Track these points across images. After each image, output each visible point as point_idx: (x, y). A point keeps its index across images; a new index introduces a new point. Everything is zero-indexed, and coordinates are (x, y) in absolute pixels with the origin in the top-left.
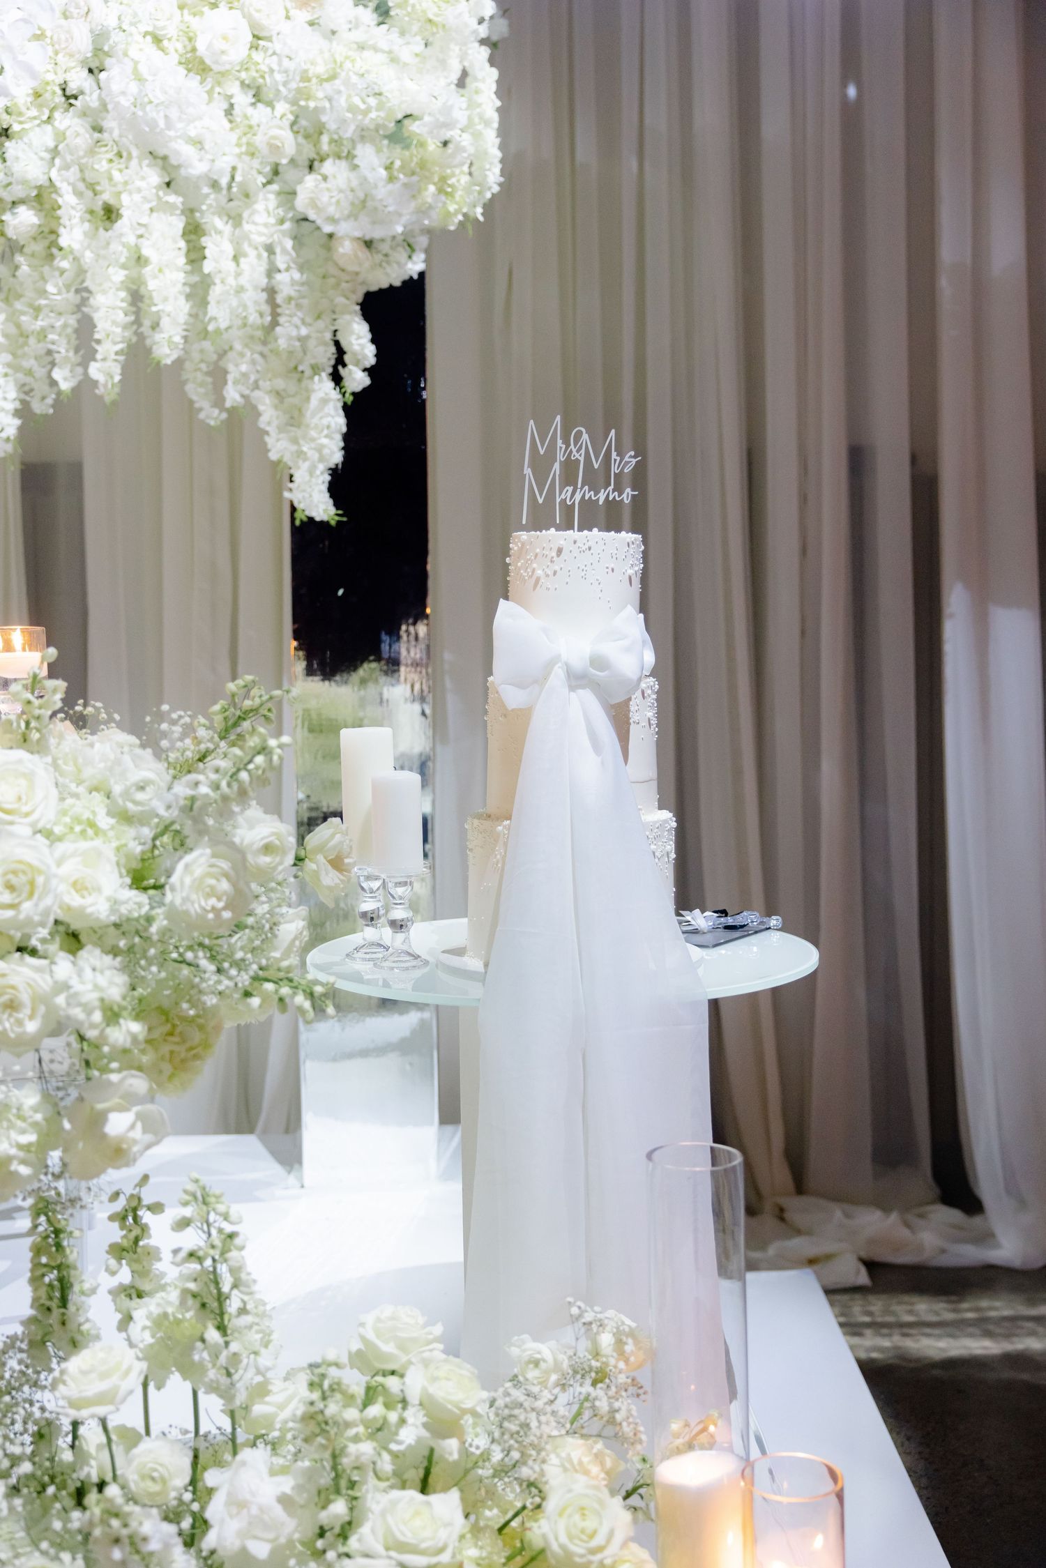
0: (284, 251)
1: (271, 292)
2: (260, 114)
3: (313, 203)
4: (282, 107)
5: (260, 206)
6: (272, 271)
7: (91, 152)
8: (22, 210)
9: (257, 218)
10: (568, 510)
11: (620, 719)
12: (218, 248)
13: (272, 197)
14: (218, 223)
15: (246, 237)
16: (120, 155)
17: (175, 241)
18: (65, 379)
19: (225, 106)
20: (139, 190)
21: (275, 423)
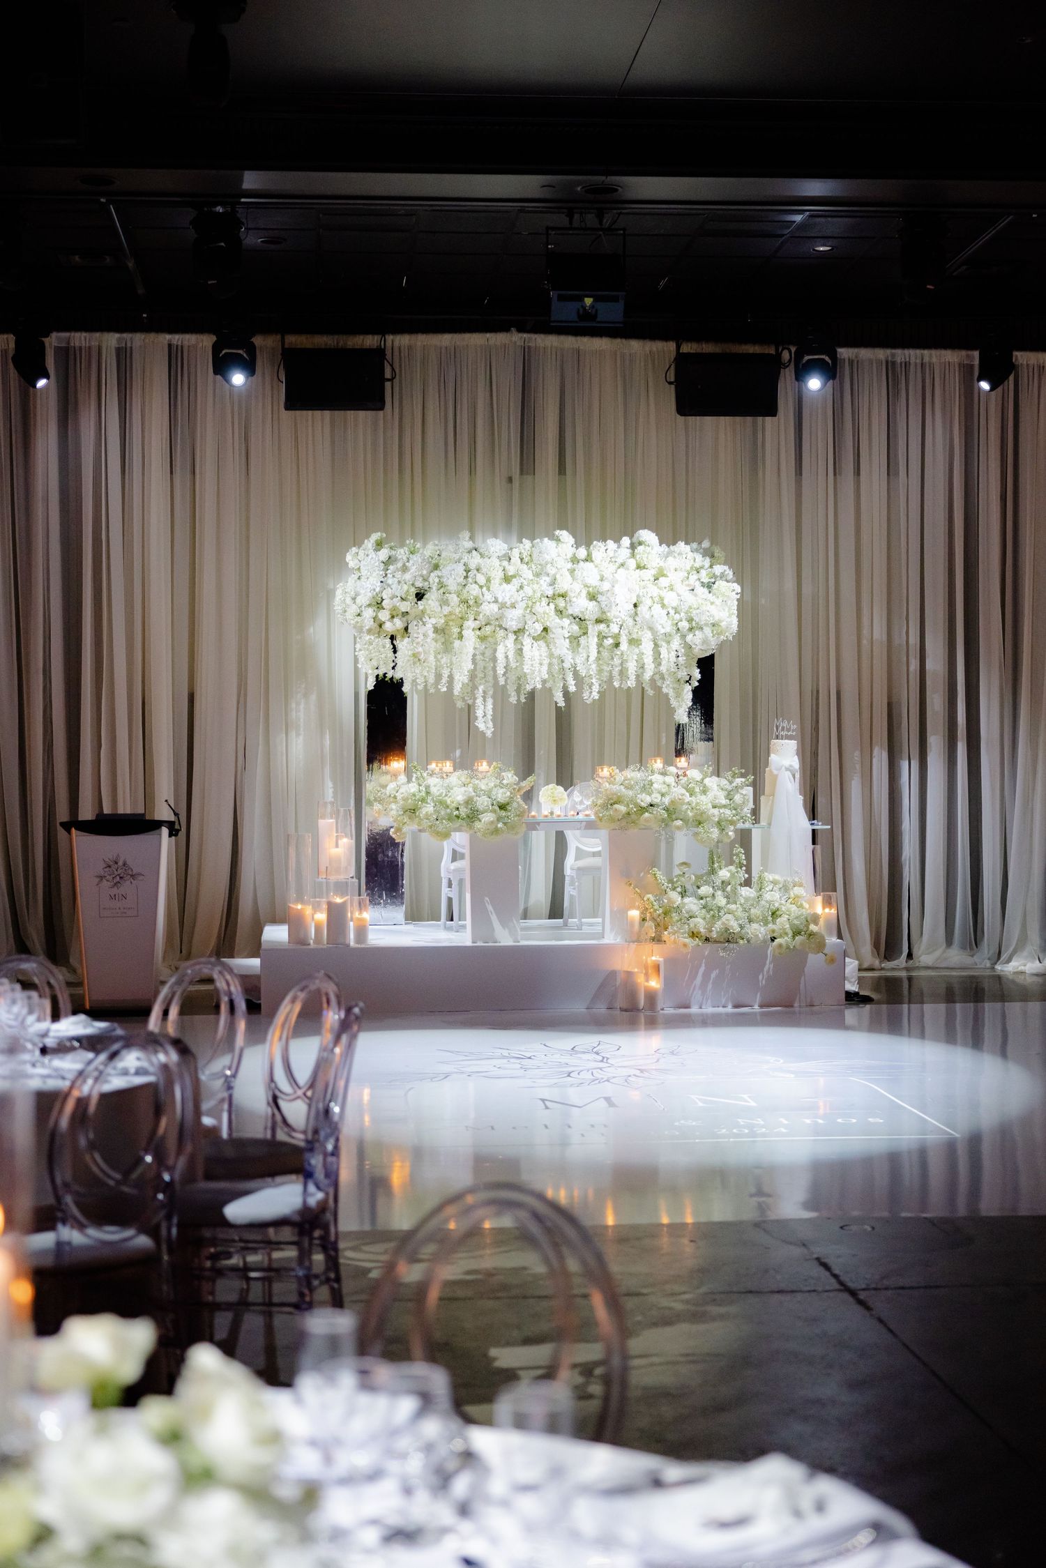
0: (681, 652)
1: (676, 664)
2: (677, 617)
3: (690, 640)
4: (682, 614)
5: (675, 640)
6: (677, 657)
8: (609, 639)
10: (782, 736)
12: (663, 651)
13: (679, 638)
14: (664, 644)
15: (671, 648)
17: (652, 649)
18: (616, 683)
19: (669, 615)
20: (645, 637)
21: (673, 698)
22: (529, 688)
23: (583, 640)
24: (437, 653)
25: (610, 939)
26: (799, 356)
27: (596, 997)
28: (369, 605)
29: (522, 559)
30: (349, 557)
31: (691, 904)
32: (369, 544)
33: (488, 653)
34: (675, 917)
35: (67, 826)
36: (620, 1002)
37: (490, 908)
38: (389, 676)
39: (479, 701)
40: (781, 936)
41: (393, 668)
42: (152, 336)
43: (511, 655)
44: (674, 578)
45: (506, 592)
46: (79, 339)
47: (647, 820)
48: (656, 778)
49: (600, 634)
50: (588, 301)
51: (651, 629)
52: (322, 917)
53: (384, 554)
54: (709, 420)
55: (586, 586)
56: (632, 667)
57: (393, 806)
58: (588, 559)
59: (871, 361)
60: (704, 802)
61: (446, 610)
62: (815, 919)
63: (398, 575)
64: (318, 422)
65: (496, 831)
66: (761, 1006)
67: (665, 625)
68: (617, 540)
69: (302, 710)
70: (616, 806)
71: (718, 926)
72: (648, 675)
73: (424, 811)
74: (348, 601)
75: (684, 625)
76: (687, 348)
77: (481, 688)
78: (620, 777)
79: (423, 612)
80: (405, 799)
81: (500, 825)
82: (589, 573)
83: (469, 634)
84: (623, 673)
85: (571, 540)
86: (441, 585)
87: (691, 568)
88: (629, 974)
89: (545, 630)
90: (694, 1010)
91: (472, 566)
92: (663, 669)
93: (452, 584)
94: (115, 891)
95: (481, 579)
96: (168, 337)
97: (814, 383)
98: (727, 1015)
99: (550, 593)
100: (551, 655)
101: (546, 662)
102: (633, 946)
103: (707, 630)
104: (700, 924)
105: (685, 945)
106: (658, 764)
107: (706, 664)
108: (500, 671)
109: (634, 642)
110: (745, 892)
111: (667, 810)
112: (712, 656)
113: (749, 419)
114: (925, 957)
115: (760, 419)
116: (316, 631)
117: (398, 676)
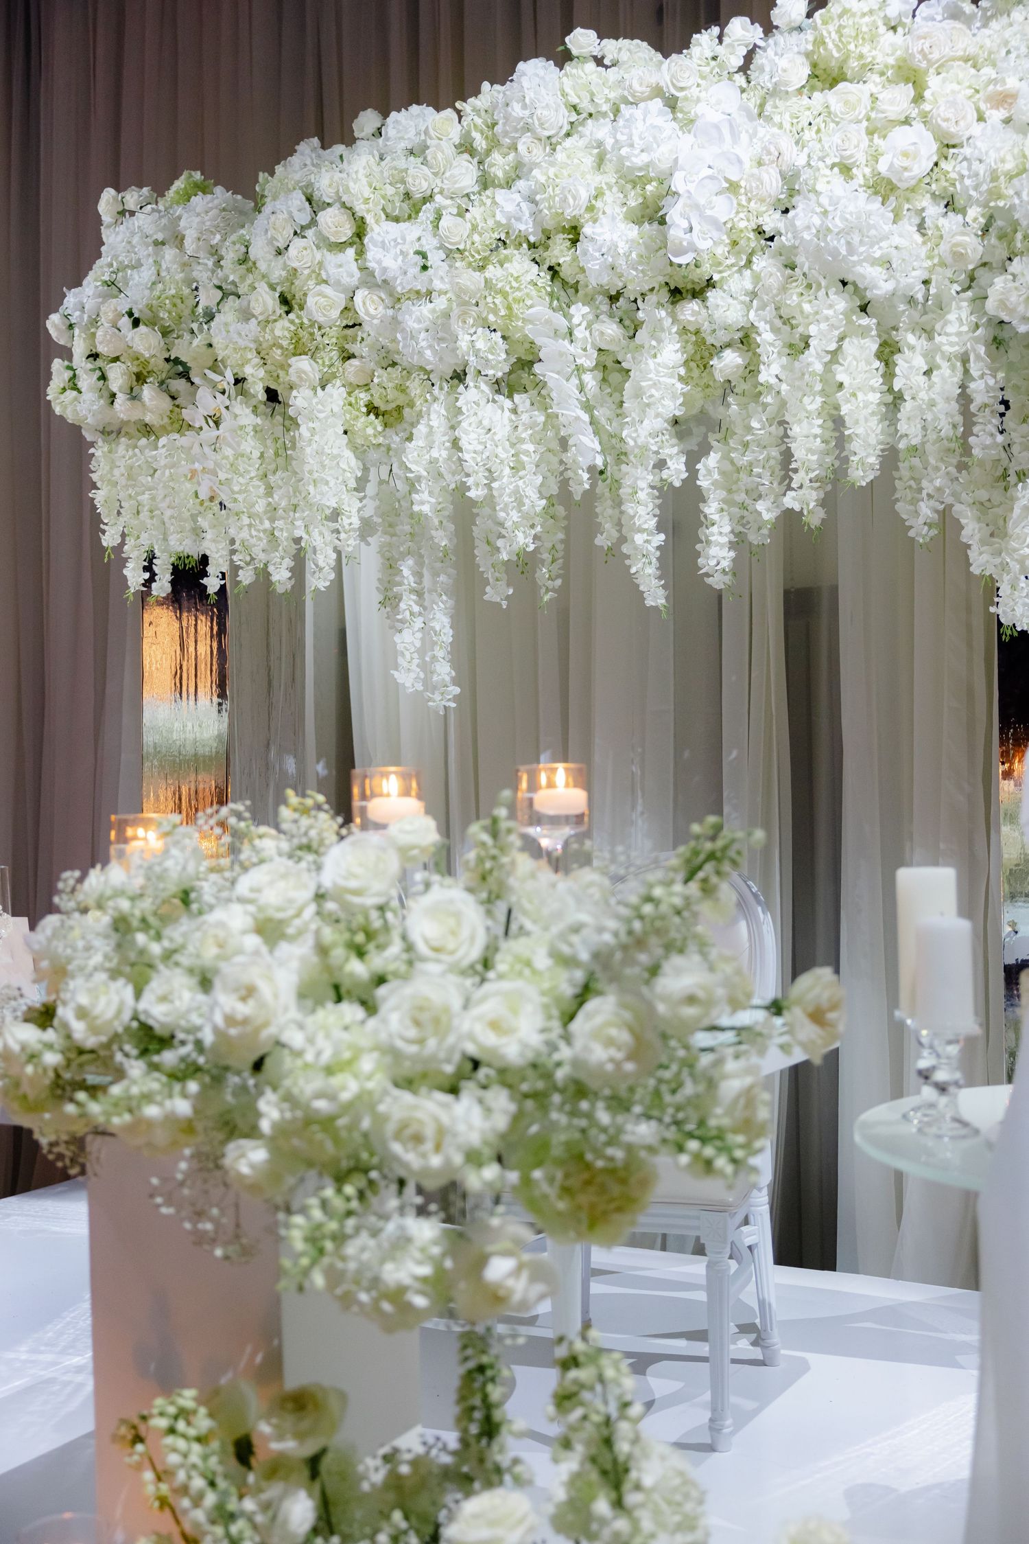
0: (978, 357)
2: (951, 223)
3: (1003, 304)
4: (974, 212)
5: (952, 317)
6: (966, 380)
7: (784, 289)
9: (949, 329)
12: (910, 365)
13: (965, 304)
14: (911, 339)
15: (938, 349)
16: (809, 286)
17: (869, 363)
18: (768, 510)
19: (917, 221)
20: (827, 319)
21: (977, 537)
56: (807, 440)
84: (787, 469)
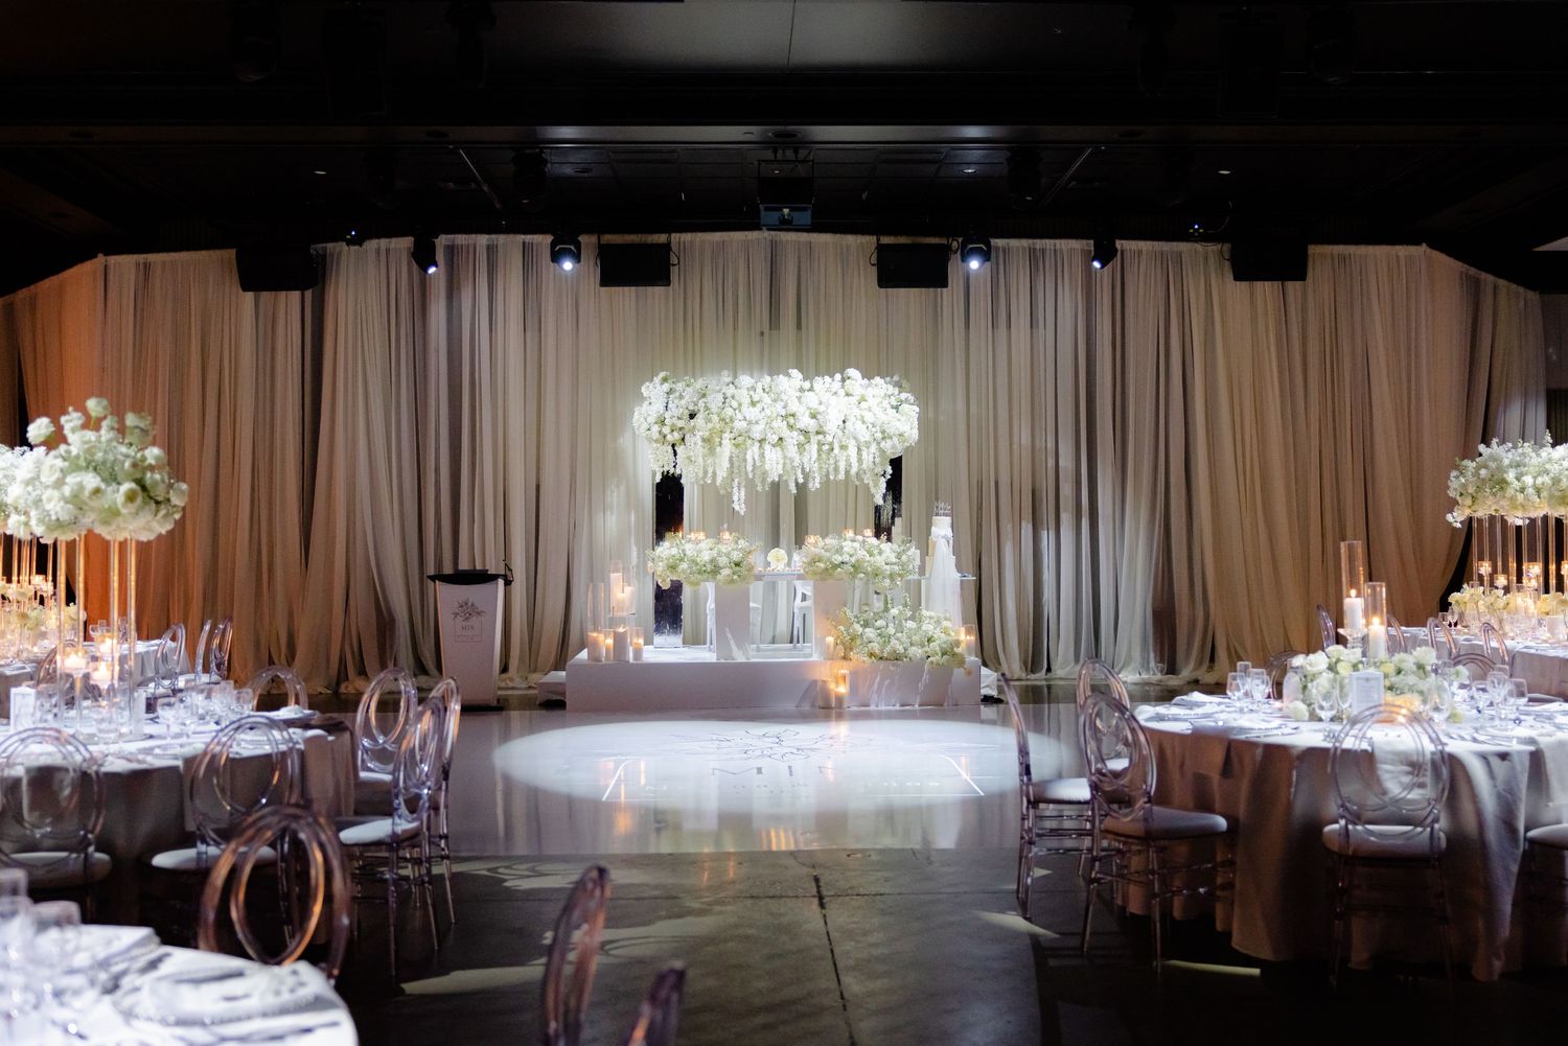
0: (878, 454)
1: (874, 462)
2: (874, 429)
3: (883, 444)
4: (878, 428)
5: (873, 446)
6: (874, 458)
7: (842, 437)
8: (826, 445)
11: (948, 542)
13: (875, 444)
14: (865, 449)
15: (870, 451)
16: (847, 436)
17: (857, 453)
19: (869, 429)
20: (850, 443)
22: (769, 480)
23: (807, 447)
24: (704, 456)
25: (815, 658)
26: (963, 246)
27: (803, 699)
28: (656, 423)
29: (764, 390)
30: (643, 389)
31: (870, 633)
32: (657, 380)
33: (741, 456)
34: (859, 642)
35: (433, 578)
36: (820, 703)
37: (729, 635)
38: (671, 472)
39: (735, 490)
40: (933, 656)
41: (675, 467)
42: (511, 237)
43: (756, 457)
44: (872, 402)
45: (753, 413)
46: (461, 239)
47: (840, 573)
48: (848, 543)
49: (819, 442)
50: (786, 211)
51: (855, 438)
52: (610, 641)
53: (666, 387)
54: (902, 291)
55: (808, 408)
56: (842, 466)
57: (660, 564)
58: (811, 389)
59: (1018, 248)
60: (879, 560)
61: (710, 426)
62: (957, 643)
63: (676, 401)
64: (626, 295)
65: (732, 581)
66: (920, 705)
67: (864, 436)
68: (832, 376)
69: (615, 496)
70: (818, 564)
71: (888, 648)
72: (854, 471)
73: (681, 567)
74: (642, 420)
75: (879, 435)
76: (885, 240)
77: (736, 480)
78: (821, 543)
79: (694, 427)
80: (668, 559)
81: (735, 577)
82: (811, 400)
83: (726, 442)
84: (836, 470)
85: (800, 376)
86: (707, 408)
87: (885, 395)
88: (824, 682)
89: (781, 439)
90: (872, 708)
91: (729, 395)
92: (864, 466)
93: (714, 408)
94: (464, 624)
95: (735, 404)
96: (523, 236)
97: (974, 264)
98: (897, 711)
99: (784, 414)
100: (785, 457)
101: (781, 462)
102: (829, 662)
103: (895, 439)
104: (876, 647)
105: (864, 662)
106: (850, 534)
107: (896, 463)
108: (749, 468)
109: (843, 447)
110: (910, 624)
111: (853, 566)
112: (900, 458)
113: (932, 289)
114: (1059, 671)
115: (939, 289)
116: (625, 441)
117: (678, 472)
